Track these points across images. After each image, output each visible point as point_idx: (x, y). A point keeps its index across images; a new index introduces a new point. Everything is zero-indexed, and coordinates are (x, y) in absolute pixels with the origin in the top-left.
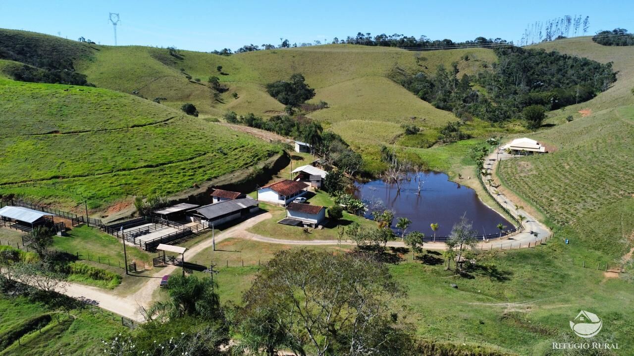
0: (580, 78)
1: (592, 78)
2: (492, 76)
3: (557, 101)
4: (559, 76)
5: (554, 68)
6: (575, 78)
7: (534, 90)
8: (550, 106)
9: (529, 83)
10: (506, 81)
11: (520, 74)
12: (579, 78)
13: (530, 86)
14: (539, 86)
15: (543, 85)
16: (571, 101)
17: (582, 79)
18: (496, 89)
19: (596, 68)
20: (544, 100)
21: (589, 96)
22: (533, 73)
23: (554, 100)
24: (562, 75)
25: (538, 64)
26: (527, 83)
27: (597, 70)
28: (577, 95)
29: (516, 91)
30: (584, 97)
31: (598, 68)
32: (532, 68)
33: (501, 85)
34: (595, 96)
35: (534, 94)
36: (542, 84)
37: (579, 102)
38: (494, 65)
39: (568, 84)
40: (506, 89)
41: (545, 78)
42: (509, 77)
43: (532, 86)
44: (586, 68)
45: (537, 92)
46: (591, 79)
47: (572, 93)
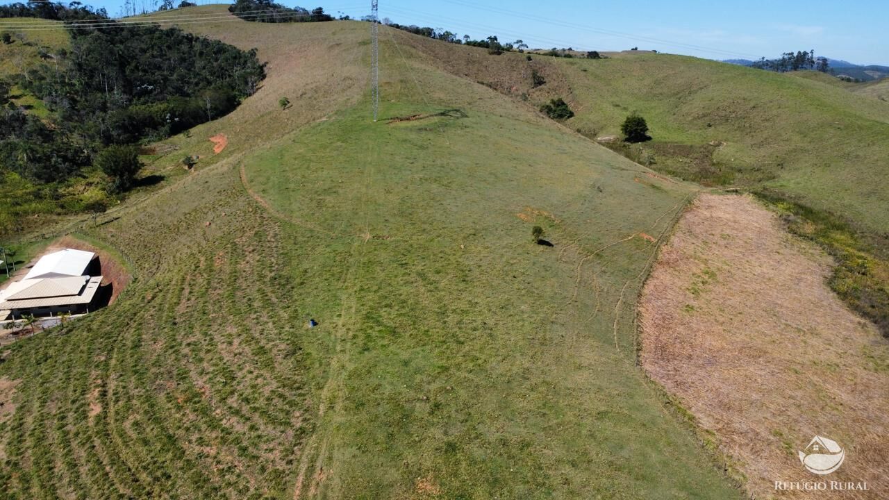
0: (215, 73)
1: (232, 74)
2: (57, 75)
3: (176, 119)
4: (183, 71)
5: (174, 56)
6: (205, 73)
7: (139, 99)
8: (166, 128)
9: (128, 87)
10: (86, 83)
11: (112, 72)
12: (212, 74)
13: (131, 94)
14: (146, 92)
15: (151, 91)
16: (200, 117)
17: (217, 74)
18: (66, 103)
19: (235, 58)
20: (156, 118)
21: (228, 105)
22: (137, 67)
23: (172, 118)
24: (186, 68)
25: (144, 51)
26: (124, 86)
27: (237, 61)
28: (208, 106)
29: (105, 103)
30: (221, 108)
31: (238, 57)
32: (133, 58)
33: (77, 92)
34: (239, 104)
35: (138, 109)
36: (150, 88)
37: (214, 118)
38: (63, 53)
39: (197, 84)
40: (86, 101)
41: (158, 75)
42: (91, 77)
43: (134, 92)
44: (222, 57)
45: (144, 103)
46: (230, 76)
47: (201, 103)
